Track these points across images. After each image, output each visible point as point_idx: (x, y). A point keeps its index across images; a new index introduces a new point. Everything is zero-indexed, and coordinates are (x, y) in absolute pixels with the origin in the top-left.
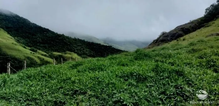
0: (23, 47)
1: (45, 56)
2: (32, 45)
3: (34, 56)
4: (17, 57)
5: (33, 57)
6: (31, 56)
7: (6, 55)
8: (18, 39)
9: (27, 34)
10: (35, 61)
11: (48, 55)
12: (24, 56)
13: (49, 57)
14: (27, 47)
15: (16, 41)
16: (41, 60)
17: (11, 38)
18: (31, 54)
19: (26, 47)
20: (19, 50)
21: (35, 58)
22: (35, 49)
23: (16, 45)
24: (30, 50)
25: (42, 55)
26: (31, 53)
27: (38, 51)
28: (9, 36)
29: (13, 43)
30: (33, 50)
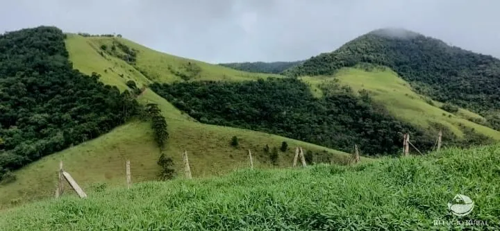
0: (427, 102)
1: (478, 122)
2: (446, 97)
3: (449, 122)
4: (414, 123)
5: (449, 125)
6: (443, 123)
7: (391, 120)
8: (418, 86)
9: (438, 74)
10: (453, 134)
11: (484, 120)
12: (428, 121)
13: (487, 126)
14: (435, 103)
15: (413, 91)
16: (466, 133)
17: (404, 85)
18: (444, 117)
19: (433, 101)
20: (417, 109)
21: (452, 126)
22: (454, 107)
23: (412, 98)
24: (443, 108)
25: (471, 120)
26: (444, 115)
27: (461, 110)
28: (400, 80)
29: (407, 95)
30: (448, 110)
